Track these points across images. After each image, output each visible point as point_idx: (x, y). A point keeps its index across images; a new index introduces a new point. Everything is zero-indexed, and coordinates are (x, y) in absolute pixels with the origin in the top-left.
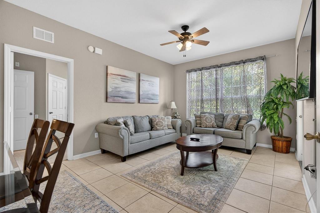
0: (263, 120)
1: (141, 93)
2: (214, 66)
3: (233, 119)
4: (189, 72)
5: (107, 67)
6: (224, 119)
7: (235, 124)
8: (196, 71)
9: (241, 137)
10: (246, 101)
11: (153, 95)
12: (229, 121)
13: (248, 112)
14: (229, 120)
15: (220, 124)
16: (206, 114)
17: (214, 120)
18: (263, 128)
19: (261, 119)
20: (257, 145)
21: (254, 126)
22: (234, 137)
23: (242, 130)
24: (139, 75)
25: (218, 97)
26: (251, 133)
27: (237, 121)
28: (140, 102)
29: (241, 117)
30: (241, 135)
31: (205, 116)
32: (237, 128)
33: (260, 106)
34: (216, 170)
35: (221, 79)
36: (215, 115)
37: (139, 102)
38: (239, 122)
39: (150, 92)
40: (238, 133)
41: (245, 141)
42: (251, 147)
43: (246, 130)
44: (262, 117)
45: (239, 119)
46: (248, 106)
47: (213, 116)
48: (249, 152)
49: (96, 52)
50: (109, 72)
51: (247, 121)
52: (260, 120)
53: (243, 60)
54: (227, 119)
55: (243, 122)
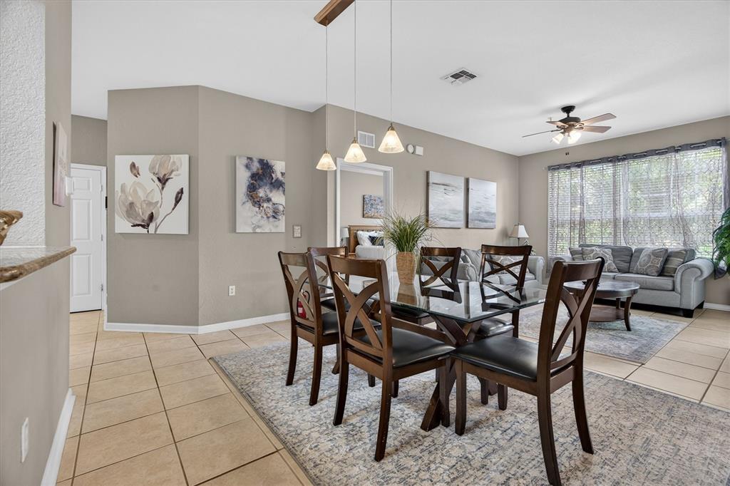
0: (720, 258)
1: (470, 211)
2: (609, 158)
3: (652, 257)
4: (554, 169)
5: (428, 173)
6: (631, 256)
7: (658, 266)
8: (568, 168)
9: (671, 288)
10: (681, 224)
11: (488, 213)
12: (644, 260)
13: (685, 244)
14: (646, 258)
15: (624, 265)
16: (593, 248)
17: (612, 259)
18: (720, 273)
19: (715, 257)
20: (706, 305)
21: (700, 269)
22: (657, 288)
23: (673, 277)
24: (467, 181)
25: (618, 216)
26: (693, 279)
27: (661, 259)
28: (469, 227)
29: (671, 252)
30: (671, 284)
31: (593, 251)
32: (662, 273)
33: (714, 233)
34: (629, 329)
35: (625, 183)
36: (613, 250)
37: (467, 227)
38: (666, 261)
39: (483, 210)
40: (665, 282)
41: (680, 294)
42: (692, 304)
43: (682, 275)
44: (716, 254)
45: (666, 255)
46: (686, 233)
47: (609, 251)
48: (688, 313)
49: (417, 152)
50: (431, 181)
51: (684, 259)
52: (712, 259)
53: (674, 147)
54: (639, 257)
55: (675, 262)
